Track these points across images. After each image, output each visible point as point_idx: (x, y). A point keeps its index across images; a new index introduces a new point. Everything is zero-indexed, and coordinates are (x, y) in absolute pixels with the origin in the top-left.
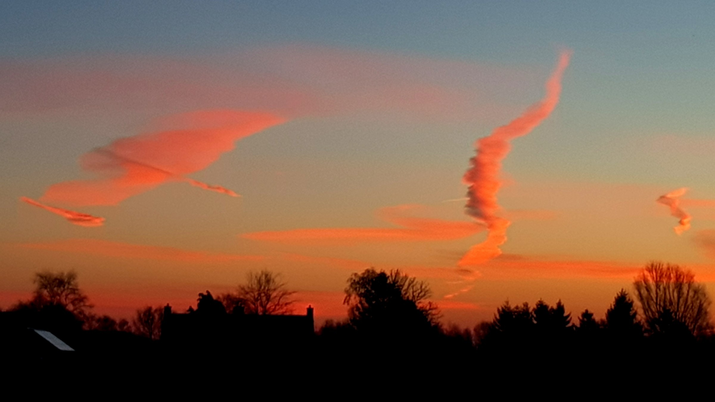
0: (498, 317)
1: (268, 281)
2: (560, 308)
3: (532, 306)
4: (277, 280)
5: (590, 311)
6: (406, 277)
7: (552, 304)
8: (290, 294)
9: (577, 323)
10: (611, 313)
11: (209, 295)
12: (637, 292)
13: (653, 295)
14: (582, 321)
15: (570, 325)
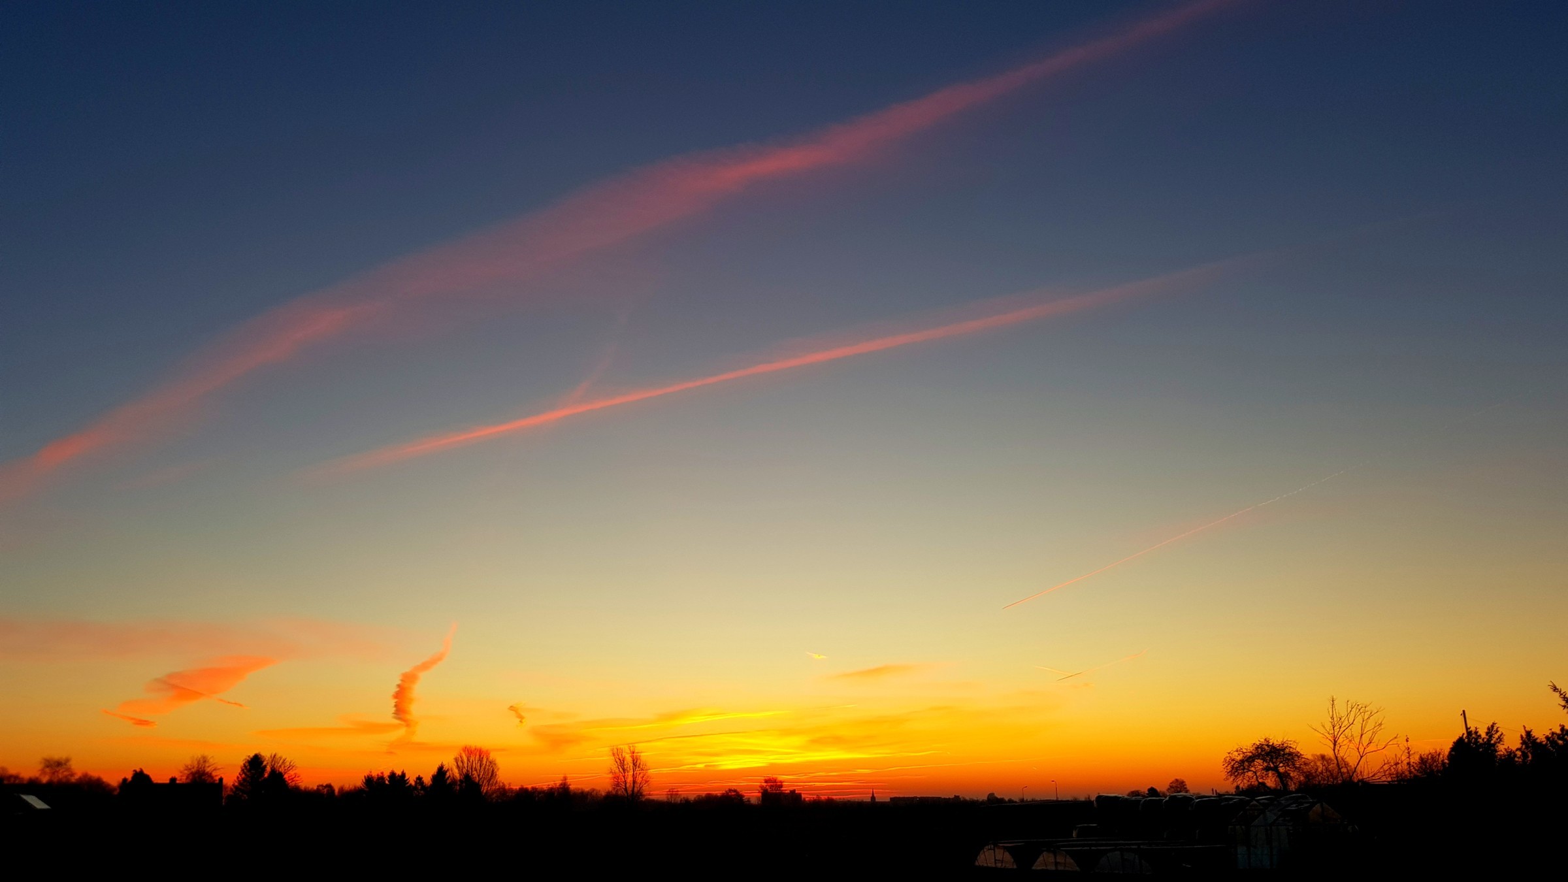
0: (364, 781)
1: (205, 762)
2: (403, 775)
3: (387, 774)
4: (211, 760)
5: (421, 776)
6: (281, 758)
7: (399, 772)
8: (219, 769)
9: (413, 783)
10: (434, 778)
11: (141, 771)
12: (456, 764)
13: (466, 765)
14: (416, 782)
15: (408, 784)
